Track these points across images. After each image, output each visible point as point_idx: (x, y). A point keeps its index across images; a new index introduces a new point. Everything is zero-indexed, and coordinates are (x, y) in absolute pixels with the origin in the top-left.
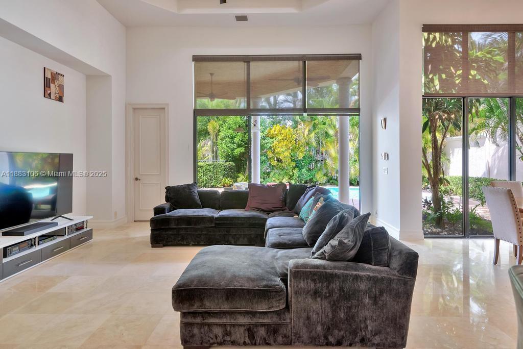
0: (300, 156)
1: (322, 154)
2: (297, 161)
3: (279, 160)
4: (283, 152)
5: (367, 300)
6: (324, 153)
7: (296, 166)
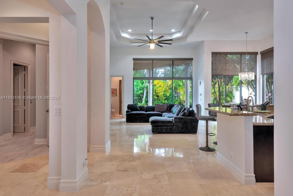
0: (168, 94)
1: (178, 93)
2: (166, 96)
3: (157, 96)
4: (160, 92)
5: (189, 123)
6: (179, 93)
7: (166, 99)
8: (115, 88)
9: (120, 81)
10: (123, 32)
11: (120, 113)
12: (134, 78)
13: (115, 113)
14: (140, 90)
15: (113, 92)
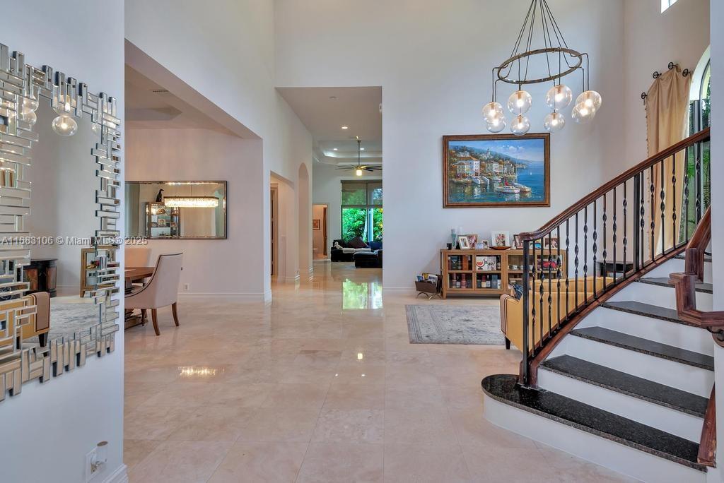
8: (318, 219)
9: (325, 209)
10: (327, 151)
11: (325, 254)
12: (343, 207)
13: (318, 253)
14: (359, 219)
15: (316, 224)
